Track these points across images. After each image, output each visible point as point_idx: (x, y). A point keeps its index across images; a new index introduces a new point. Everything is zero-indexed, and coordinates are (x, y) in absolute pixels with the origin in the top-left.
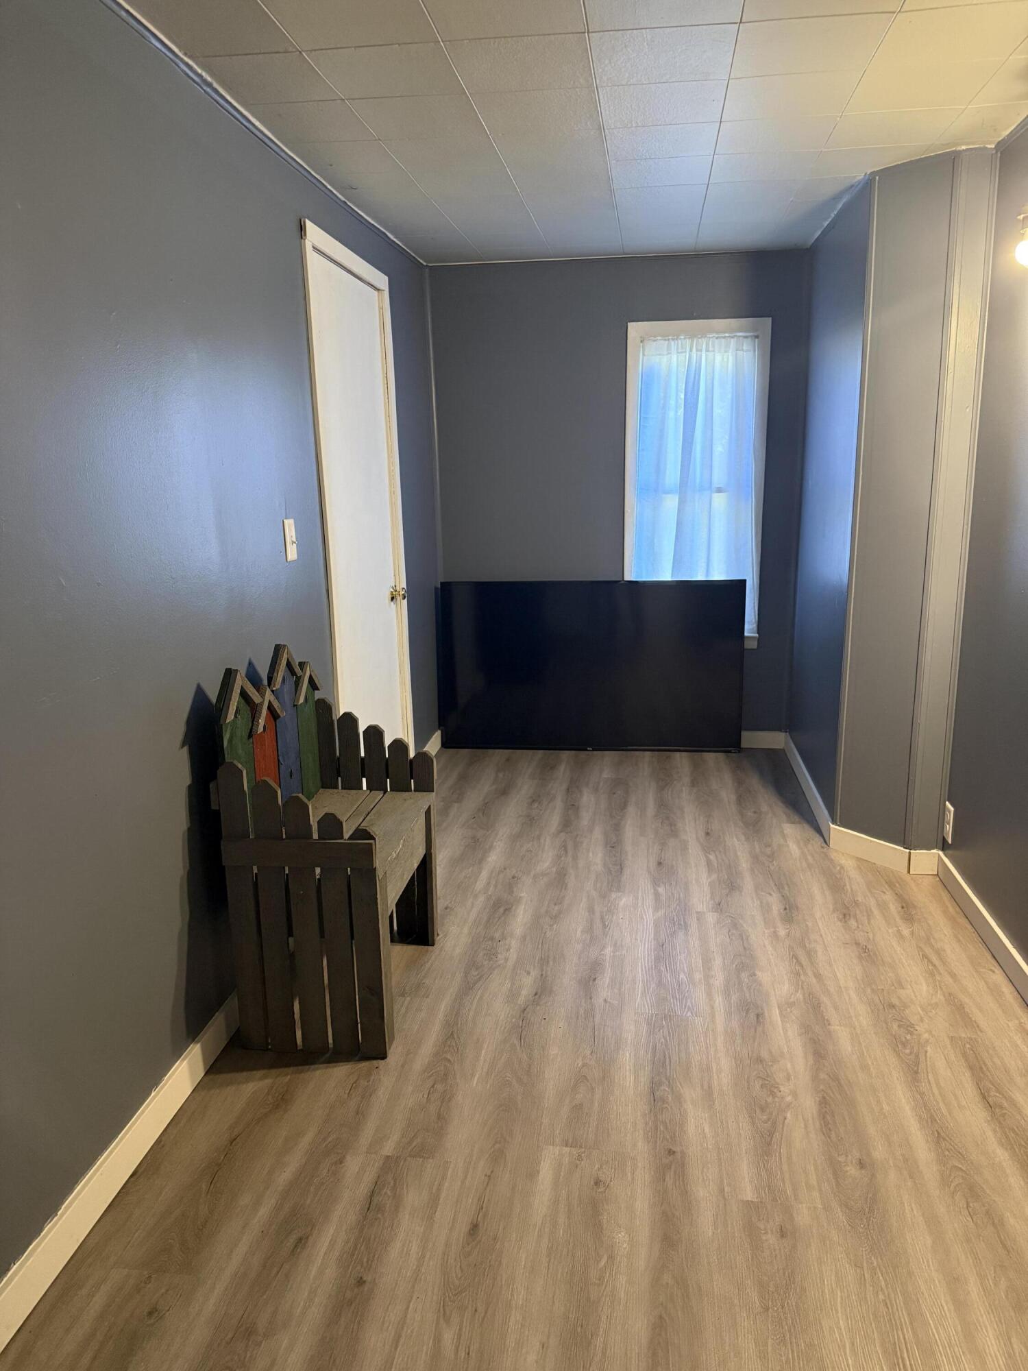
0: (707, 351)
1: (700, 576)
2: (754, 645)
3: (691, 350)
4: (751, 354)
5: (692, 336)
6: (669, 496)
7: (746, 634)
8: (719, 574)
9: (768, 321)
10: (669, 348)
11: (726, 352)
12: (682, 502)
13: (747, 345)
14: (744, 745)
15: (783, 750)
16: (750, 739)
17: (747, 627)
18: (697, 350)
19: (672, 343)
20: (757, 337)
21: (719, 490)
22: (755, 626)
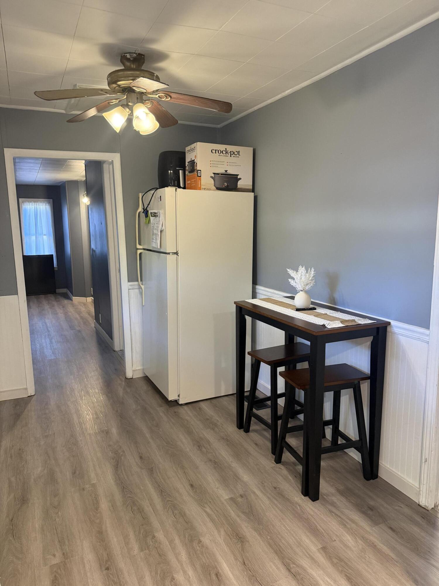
0: (38, 205)
1: (42, 254)
2: (57, 269)
3: (35, 205)
4: (49, 206)
5: (35, 202)
6: (33, 236)
7: (55, 267)
8: (47, 253)
9: (52, 200)
10: (29, 204)
11: (43, 206)
12: (36, 238)
13: (47, 204)
14: (57, 292)
15: (66, 293)
16: (58, 291)
17: (55, 265)
18: (36, 205)
19: (30, 203)
20: (50, 203)
21: (45, 235)
22: (56, 265)
